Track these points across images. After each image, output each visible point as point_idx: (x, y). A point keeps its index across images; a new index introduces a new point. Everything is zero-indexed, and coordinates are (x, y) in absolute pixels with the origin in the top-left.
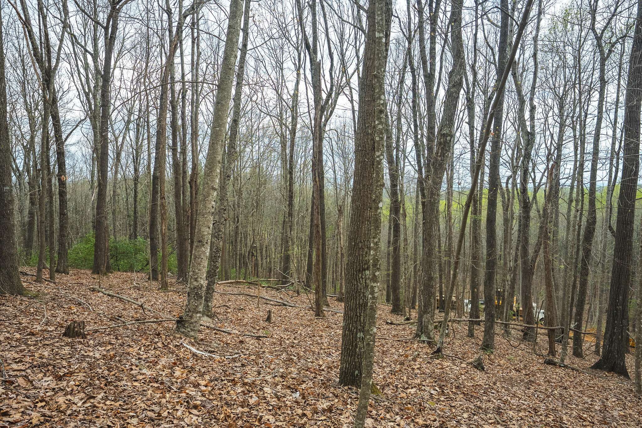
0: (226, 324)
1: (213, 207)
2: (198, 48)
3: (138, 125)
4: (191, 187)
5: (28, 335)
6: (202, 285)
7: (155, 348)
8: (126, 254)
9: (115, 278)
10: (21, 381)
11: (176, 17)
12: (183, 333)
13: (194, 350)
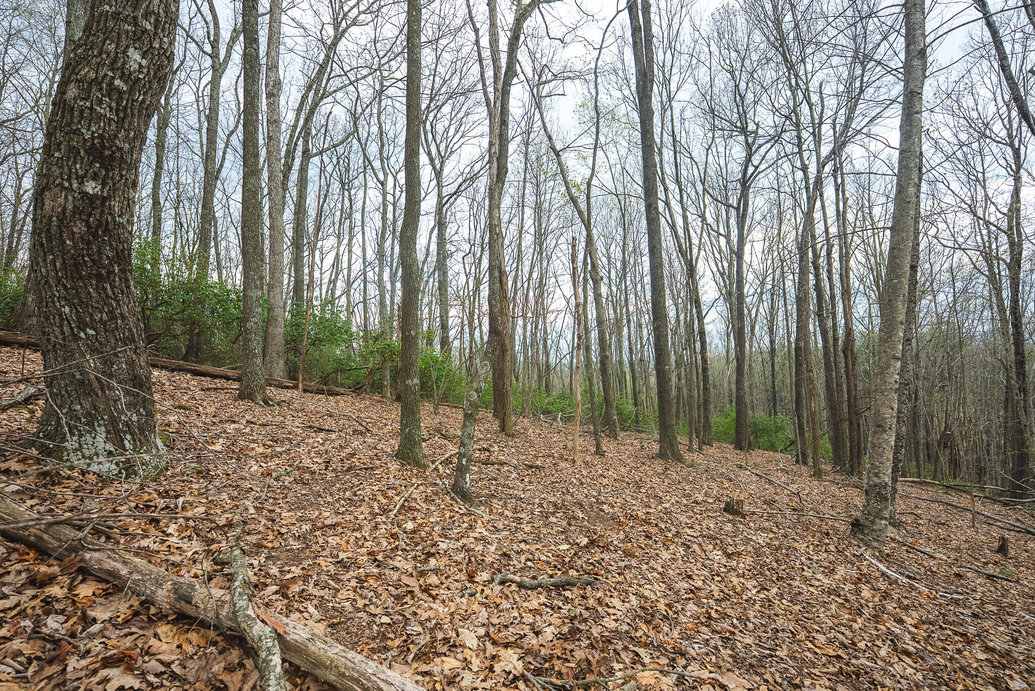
0: (921, 541)
1: (896, 382)
2: (844, 194)
3: (772, 295)
4: (846, 357)
5: (693, 502)
6: (886, 484)
7: (826, 551)
8: (765, 431)
9: (758, 456)
10: (695, 547)
11: (813, 169)
12: (862, 540)
13: (882, 567)
